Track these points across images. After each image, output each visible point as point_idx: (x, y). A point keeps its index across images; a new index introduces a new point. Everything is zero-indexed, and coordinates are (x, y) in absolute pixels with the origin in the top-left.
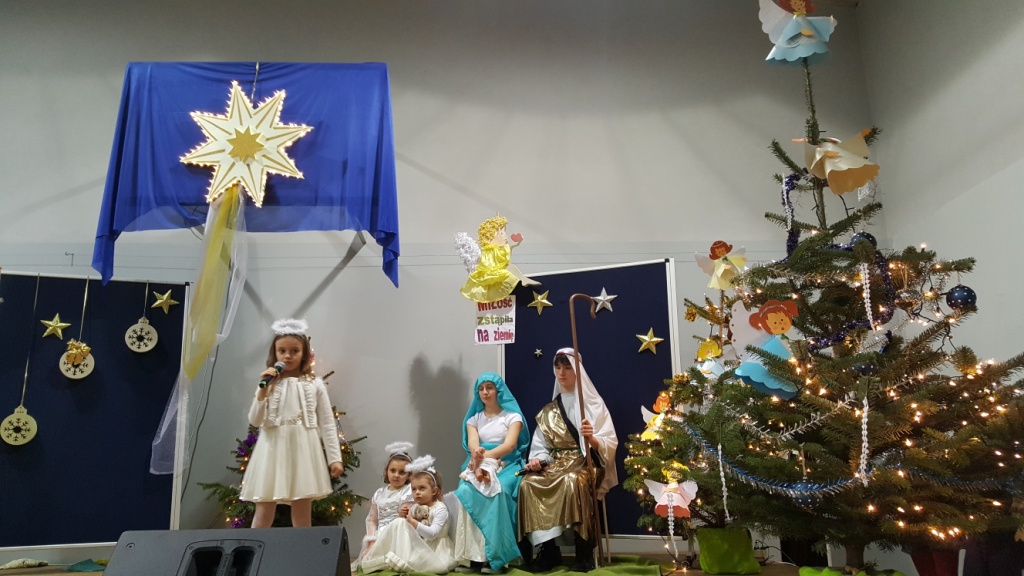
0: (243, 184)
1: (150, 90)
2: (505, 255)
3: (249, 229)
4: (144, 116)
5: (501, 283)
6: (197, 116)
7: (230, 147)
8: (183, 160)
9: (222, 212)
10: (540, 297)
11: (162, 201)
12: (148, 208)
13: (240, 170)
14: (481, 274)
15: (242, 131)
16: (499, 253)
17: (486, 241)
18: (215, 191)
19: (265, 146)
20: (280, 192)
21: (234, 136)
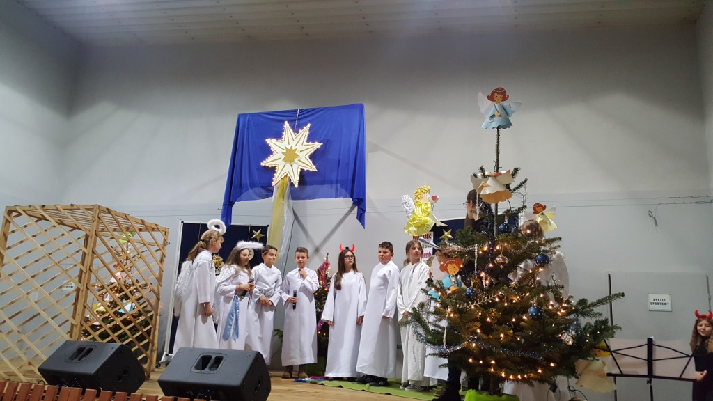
0: (289, 175)
1: (248, 128)
2: (427, 208)
3: (293, 199)
4: (245, 140)
5: (424, 225)
6: (268, 141)
7: (283, 156)
8: (262, 164)
9: (280, 190)
10: (446, 233)
11: (253, 186)
12: (247, 190)
13: (288, 168)
14: (414, 219)
15: (289, 147)
16: (424, 207)
17: (417, 200)
18: (277, 179)
19: (300, 155)
20: (307, 179)
21: (285, 151)
